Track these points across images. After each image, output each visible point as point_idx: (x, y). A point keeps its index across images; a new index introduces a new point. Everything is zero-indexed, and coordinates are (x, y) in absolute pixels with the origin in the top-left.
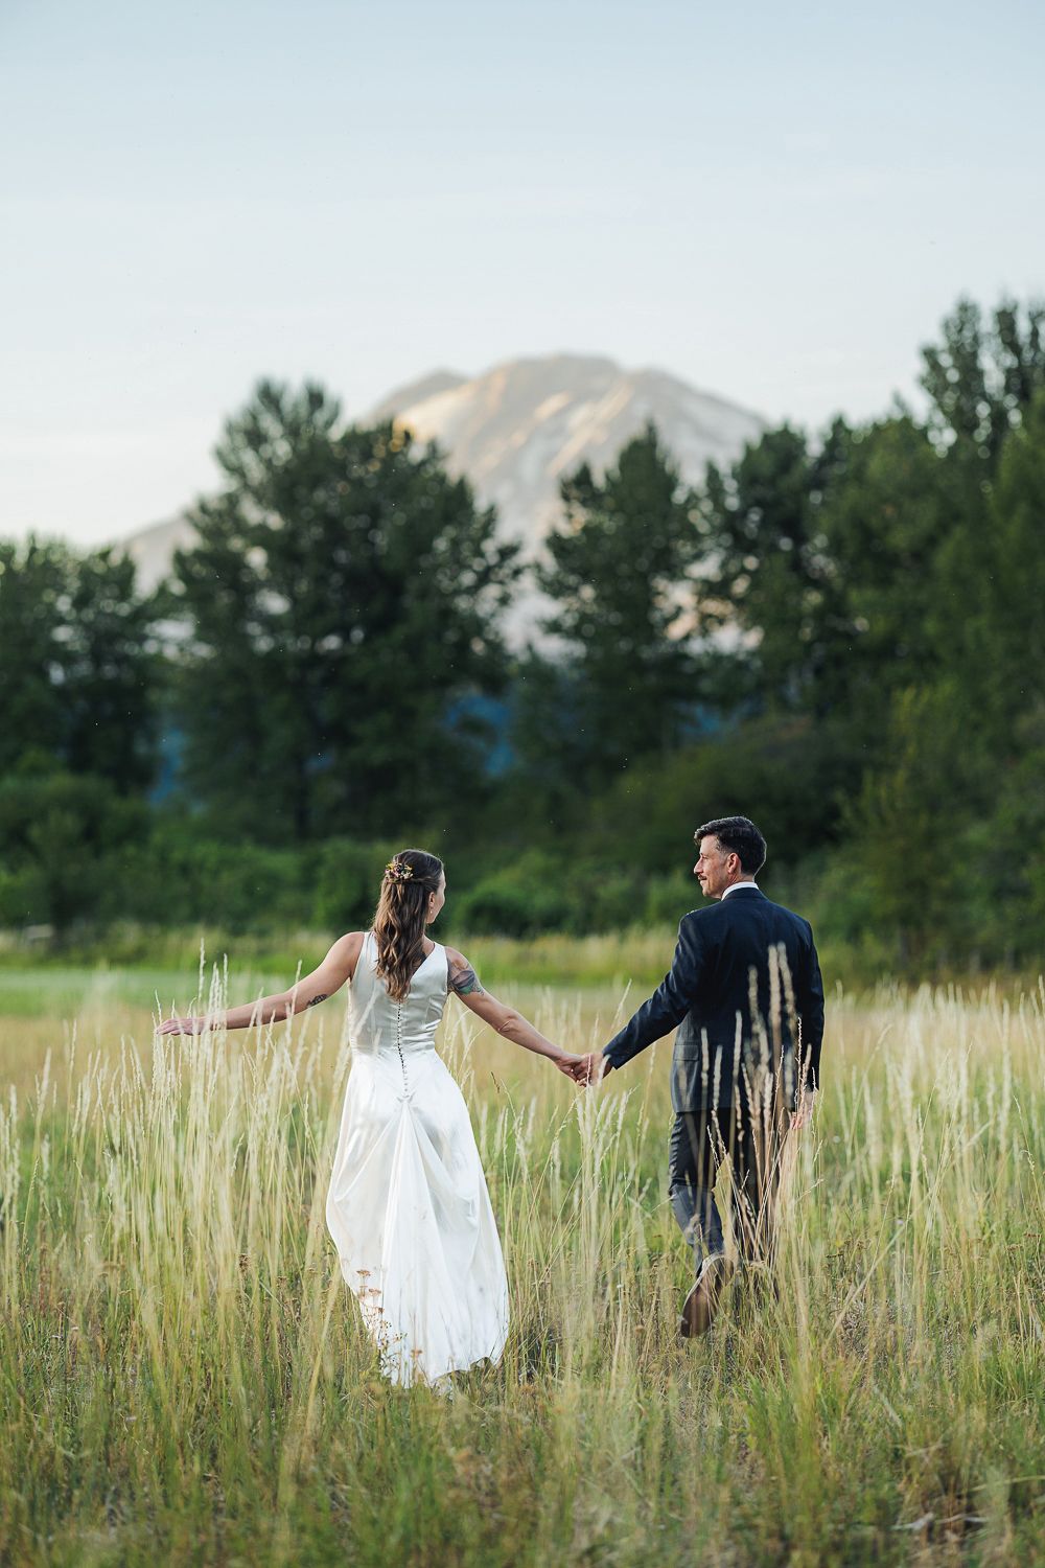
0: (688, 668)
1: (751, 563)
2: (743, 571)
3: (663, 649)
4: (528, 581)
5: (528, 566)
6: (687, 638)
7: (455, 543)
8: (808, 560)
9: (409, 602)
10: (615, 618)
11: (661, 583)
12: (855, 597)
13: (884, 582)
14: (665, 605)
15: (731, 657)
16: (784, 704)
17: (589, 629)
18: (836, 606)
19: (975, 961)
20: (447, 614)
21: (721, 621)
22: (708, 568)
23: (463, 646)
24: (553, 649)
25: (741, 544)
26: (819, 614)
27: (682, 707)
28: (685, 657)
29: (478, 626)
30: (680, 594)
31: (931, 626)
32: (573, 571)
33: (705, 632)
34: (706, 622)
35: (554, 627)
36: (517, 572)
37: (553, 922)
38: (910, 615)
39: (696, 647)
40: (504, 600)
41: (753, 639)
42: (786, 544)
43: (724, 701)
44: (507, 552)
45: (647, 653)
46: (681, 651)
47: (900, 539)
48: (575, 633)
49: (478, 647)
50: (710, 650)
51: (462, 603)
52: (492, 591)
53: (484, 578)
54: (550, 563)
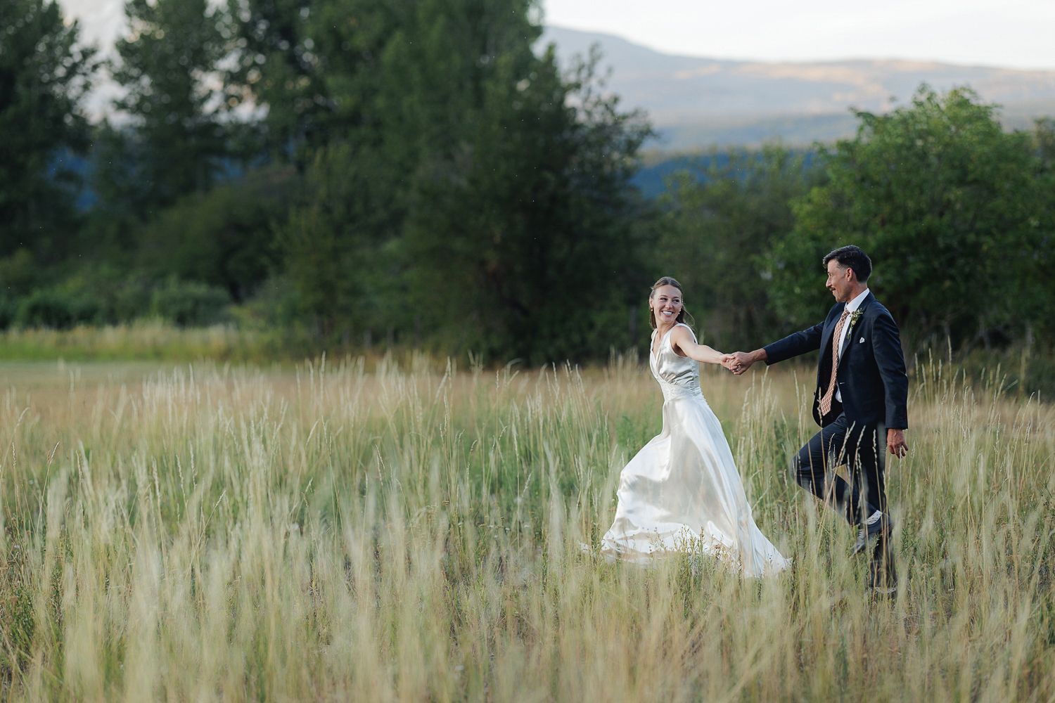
0: (218, 133)
1: (260, 59)
2: (255, 65)
3: (200, 120)
4: (103, 73)
5: (103, 62)
6: (217, 112)
7: (50, 47)
8: (300, 56)
9: (20, 88)
10: (166, 99)
11: (197, 74)
12: (331, 82)
13: (352, 71)
14: (200, 91)
15: (247, 125)
16: (285, 157)
17: (147, 106)
18: (318, 87)
20: (47, 98)
21: (240, 99)
22: (230, 62)
23: (58, 120)
24: (120, 120)
25: (254, 46)
26: (309, 93)
27: (214, 160)
28: (216, 125)
29: (69, 105)
30: (210, 82)
31: (380, 102)
32: (136, 66)
33: (230, 108)
34: (231, 101)
35: (121, 106)
36: (95, 67)
38: (367, 94)
39: (223, 118)
40: (86, 87)
41: (262, 112)
42: (284, 45)
43: (245, 155)
44: (86, 54)
45: (188, 123)
46: (213, 121)
47: (360, 41)
48: (138, 109)
49: (69, 120)
50: (233, 120)
51: (57, 89)
52: (77, 81)
53: (72, 71)
54: (119, 62)
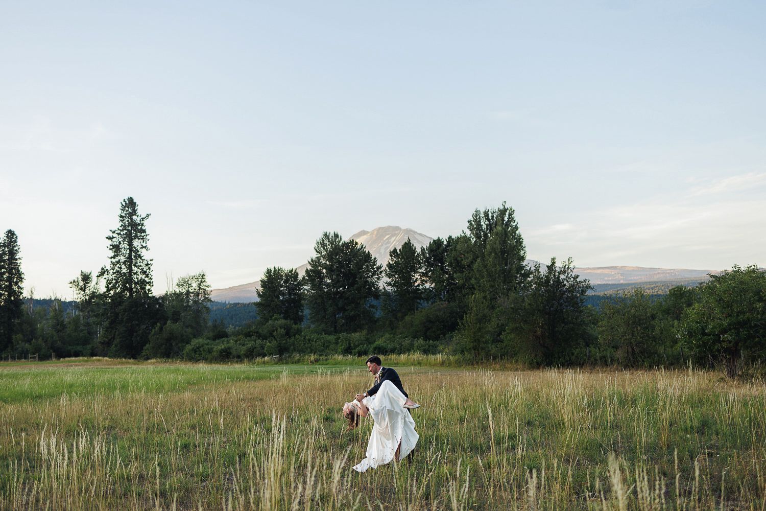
0: (419, 292)
1: (432, 269)
2: (430, 270)
3: (414, 288)
4: (383, 274)
5: (384, 271)
6: (419, 286)
7: (367, 266)
9: (357, 280)
10: (403, 282)
11: (412, 274)
12: (455, 275)
13: (462, 272)
14: (413, 279)
15: (428, 290)
16: (441, 300)
17: (397, 284)
18: (451, 278)
20: (366, 282)
21: (426, 282)
22: (423, 270)
23: (370, 289)
24: (389, 288)
25: (430, 265)
26: (448, 279)
27: (418, 301)
28: (419, 290)
29: (373, 284)
30: (417, 276)
31: (473, 281)
32: (393, 272)
33: (422, 284)
35: (389, 284)
36: (381, 272)
37: (393, 351)
38: (468, 279)
39: (421, 287)
40: (378, 279)
41: (433, 285)
42: (439, 264)
43: (427, 299)
44: (379, 268)
45: (410, 289)
46: (417, 288)
47: (465, 262)
48: (394, 285)
49: (373, 289)
50: (424, 288)
52: (376, 277)
53: (374, 274)
54: (388, 270)
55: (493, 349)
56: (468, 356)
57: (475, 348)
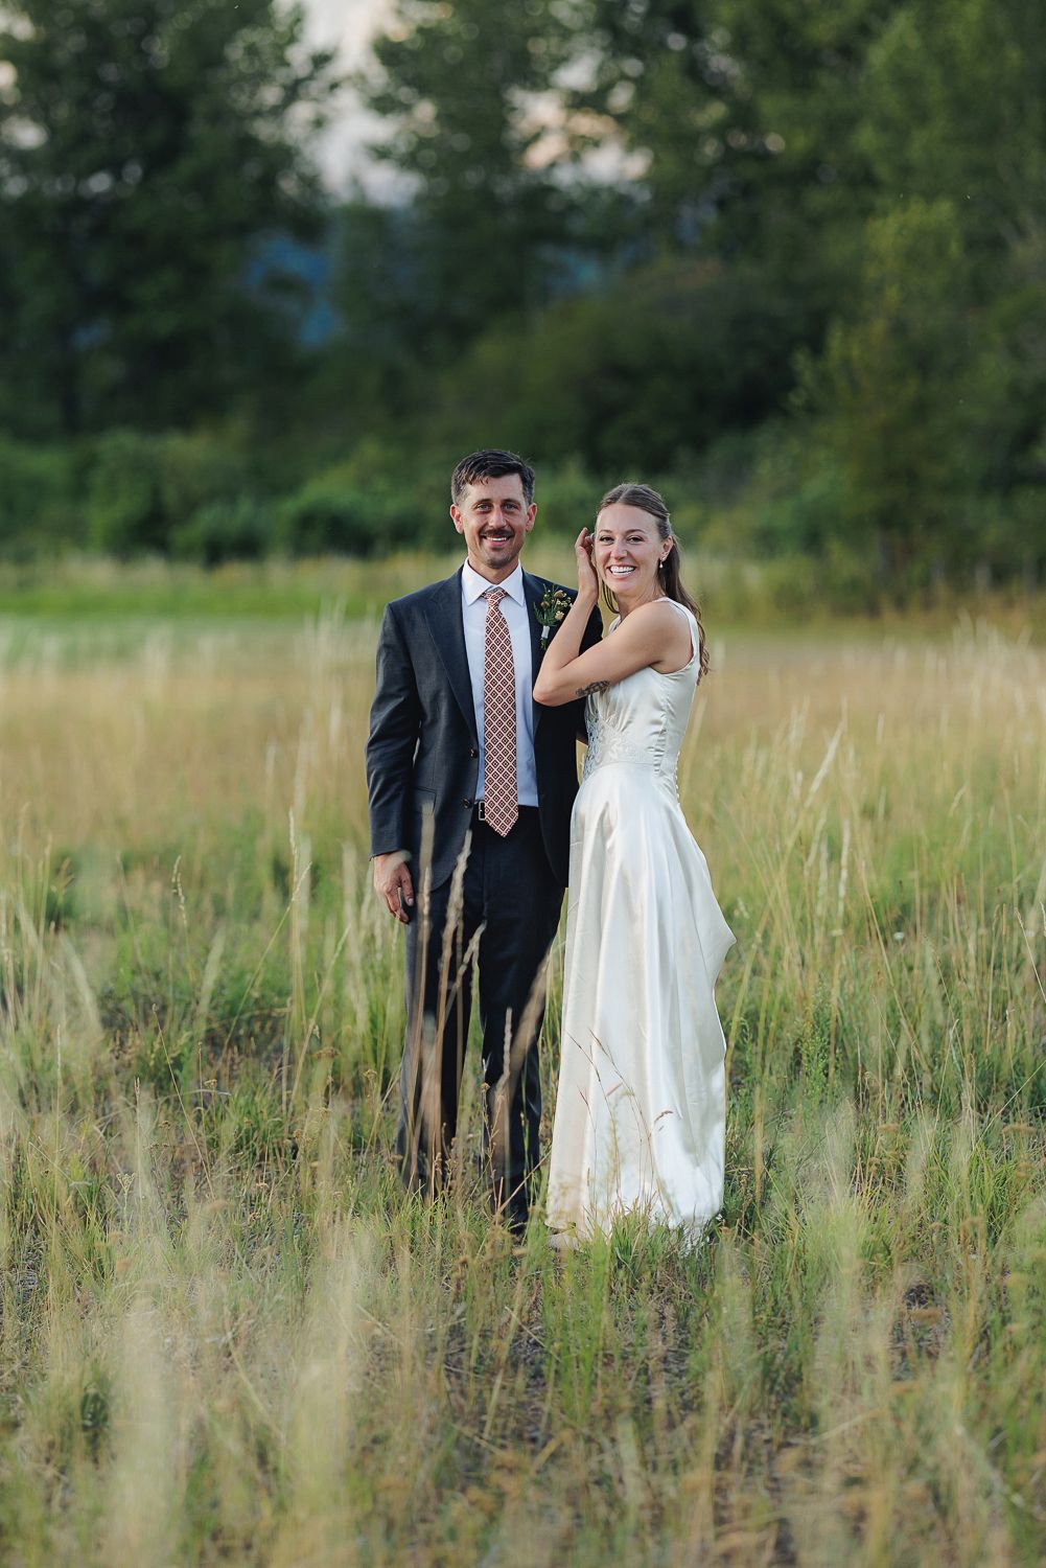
0: (553, 204)
1: (633, 66)
2: (624, 77)
3: (523, 180)
4: (347, 99)
5: (349, 78)
6: (553, 165)
7: (252, 51)
8: (705, 64)
9: (199, 129)
10: (460, 141)
11: (519, 96)
12: (771, 105)
13: (802, 84)
14: (523, 126)
15: (611, 189)
16: (678, 246)
17: (429, 156)
18: (744, 117)
19: (982, 576)
20: (248, 145)
21: (596, 143)
22: (578, 74)
23: (268, 182)
25: (620, 43)
26: (721, 130)
27: (548, 253)
28: (552, 188)
29: (283, 156)
30: (541, 110)
31: (866, 139)
32: (409, 83)
33: (576, 157)
34: (579, 146)
35: (381, 153)
36: (334, 86)
38: (839, 126)
39: (565, 176)
40: (319, 123)
41: (637, 165)
42: (677, 41)
43: (601, 245)
44: (321, 60)
45: (505, 187)
46: (546, 183)
47: (823, 30)
48: (409, 161)
49: (289, 186)
50: (584, 181)
51: (264, 130)
52: (302, 112)
53: (293, 91)
54: (378, 76)
55: (993, 526)
56: (845, 562)
57: (889, 519)
